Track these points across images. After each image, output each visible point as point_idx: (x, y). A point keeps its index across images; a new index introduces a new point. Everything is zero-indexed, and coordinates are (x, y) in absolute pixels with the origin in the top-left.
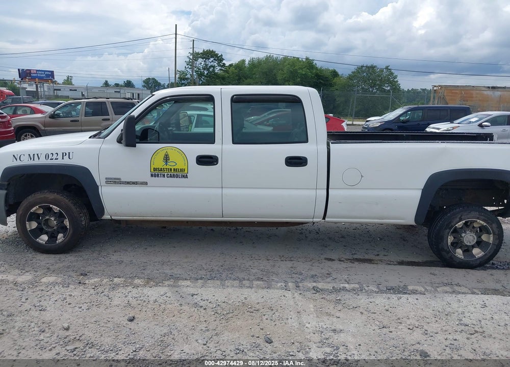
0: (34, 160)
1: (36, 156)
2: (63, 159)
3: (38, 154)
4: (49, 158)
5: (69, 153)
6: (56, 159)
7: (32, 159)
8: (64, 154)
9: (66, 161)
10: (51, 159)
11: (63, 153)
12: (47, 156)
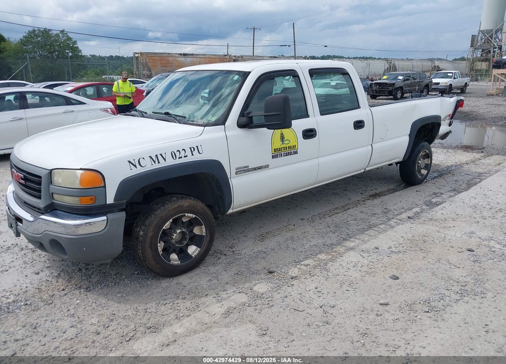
0: (159, 163)
1: (160, 157)
2: (193, 155)
3: (161, 155)
4: (178, 157)
5: (197, 147)
6: (185, 157)
7: (157, 162)
8: (192, 149)
9: (197, 157)
10: (179, 158)
11: (190, 148)
12: (173, 155)
